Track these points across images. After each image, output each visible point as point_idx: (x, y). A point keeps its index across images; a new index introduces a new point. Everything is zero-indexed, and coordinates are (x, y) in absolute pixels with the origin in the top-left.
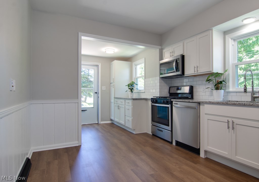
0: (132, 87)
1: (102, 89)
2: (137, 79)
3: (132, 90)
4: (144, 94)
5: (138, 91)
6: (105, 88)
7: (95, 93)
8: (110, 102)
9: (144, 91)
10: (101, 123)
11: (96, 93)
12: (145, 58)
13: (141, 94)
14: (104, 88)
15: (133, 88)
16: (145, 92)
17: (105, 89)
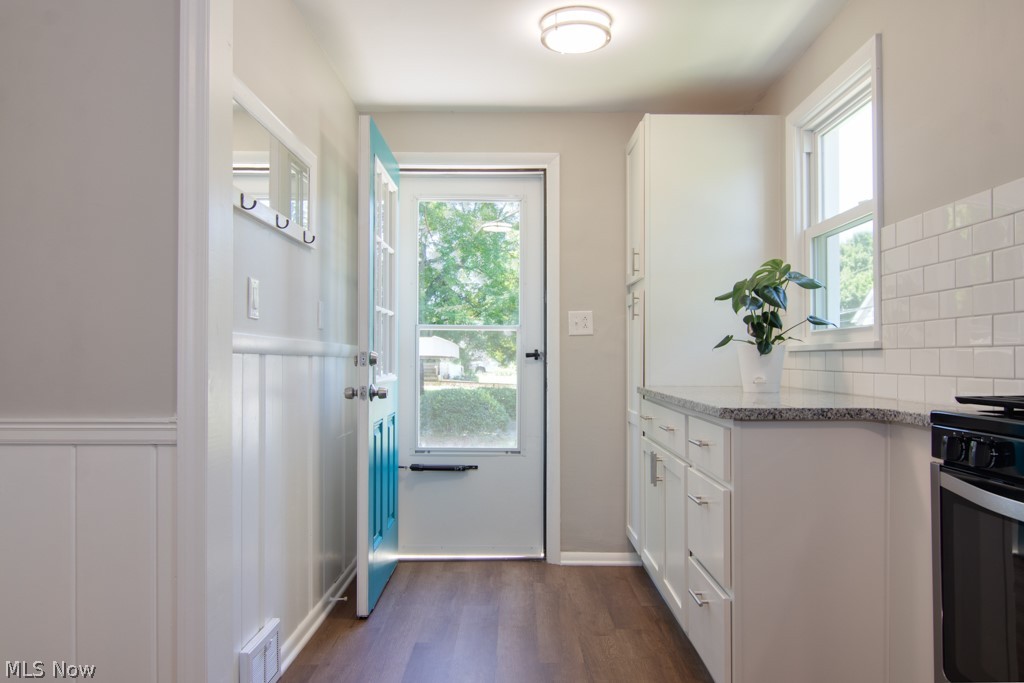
0: (767, 308)
1: (573, 331)
2: (820, 240)
3: (764, 331)
4: (870, 362)
5: (828, 340)
6: (590, 324)
7: (528, 355)
8: (625, 423)
9: (870, 340)
10: (563, 562)
11: (536, 355)
12: (879, 37)
13: (852, 363)
14: (582, 321)
15: (781, 312)
16: (878, 349)
17: (590, 331)
